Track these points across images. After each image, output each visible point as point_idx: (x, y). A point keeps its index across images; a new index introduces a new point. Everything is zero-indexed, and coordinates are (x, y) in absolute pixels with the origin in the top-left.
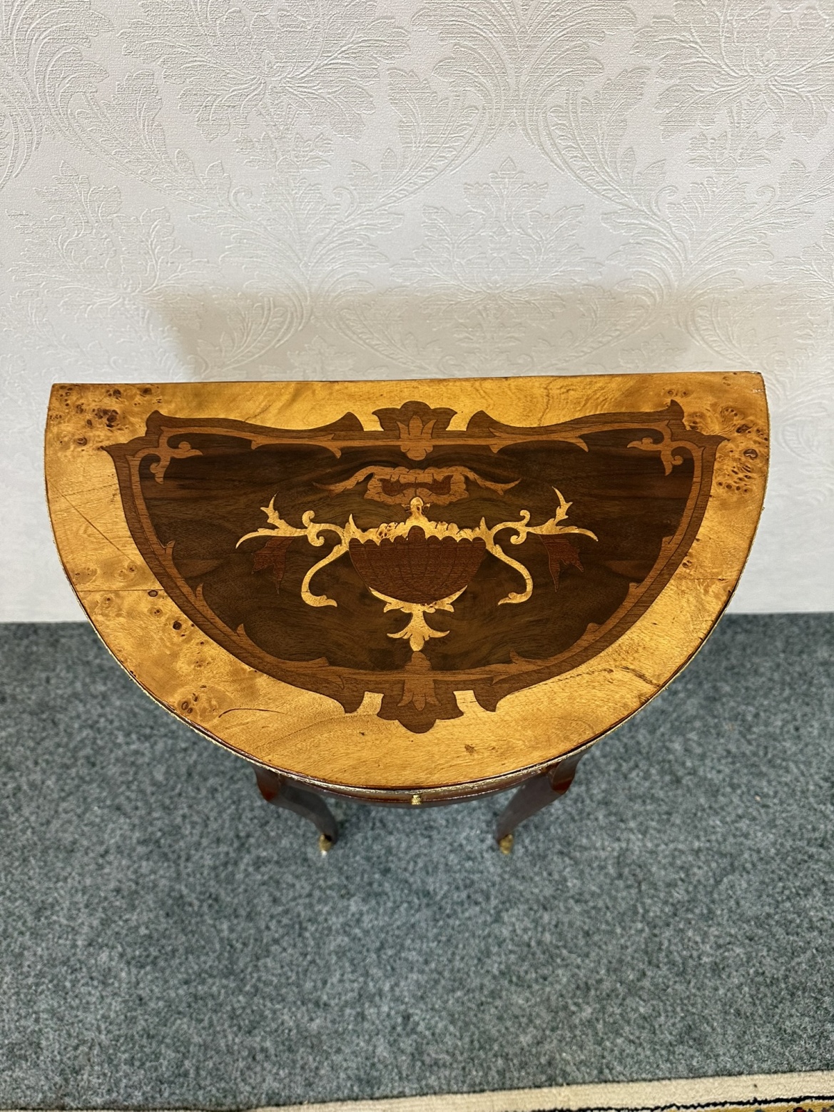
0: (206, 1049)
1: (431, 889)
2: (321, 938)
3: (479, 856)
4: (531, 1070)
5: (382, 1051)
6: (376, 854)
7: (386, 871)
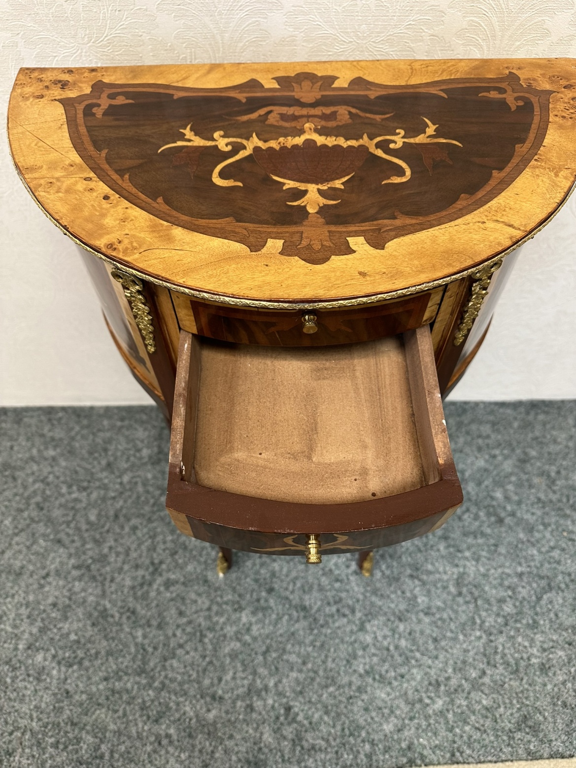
0: (120, 735)
1: (307, 603)
2: (217, 643)
3: (345, 578)
4: (393, 754)
5: (268, 737)
6: (263, 576)
7: (271, 590)
